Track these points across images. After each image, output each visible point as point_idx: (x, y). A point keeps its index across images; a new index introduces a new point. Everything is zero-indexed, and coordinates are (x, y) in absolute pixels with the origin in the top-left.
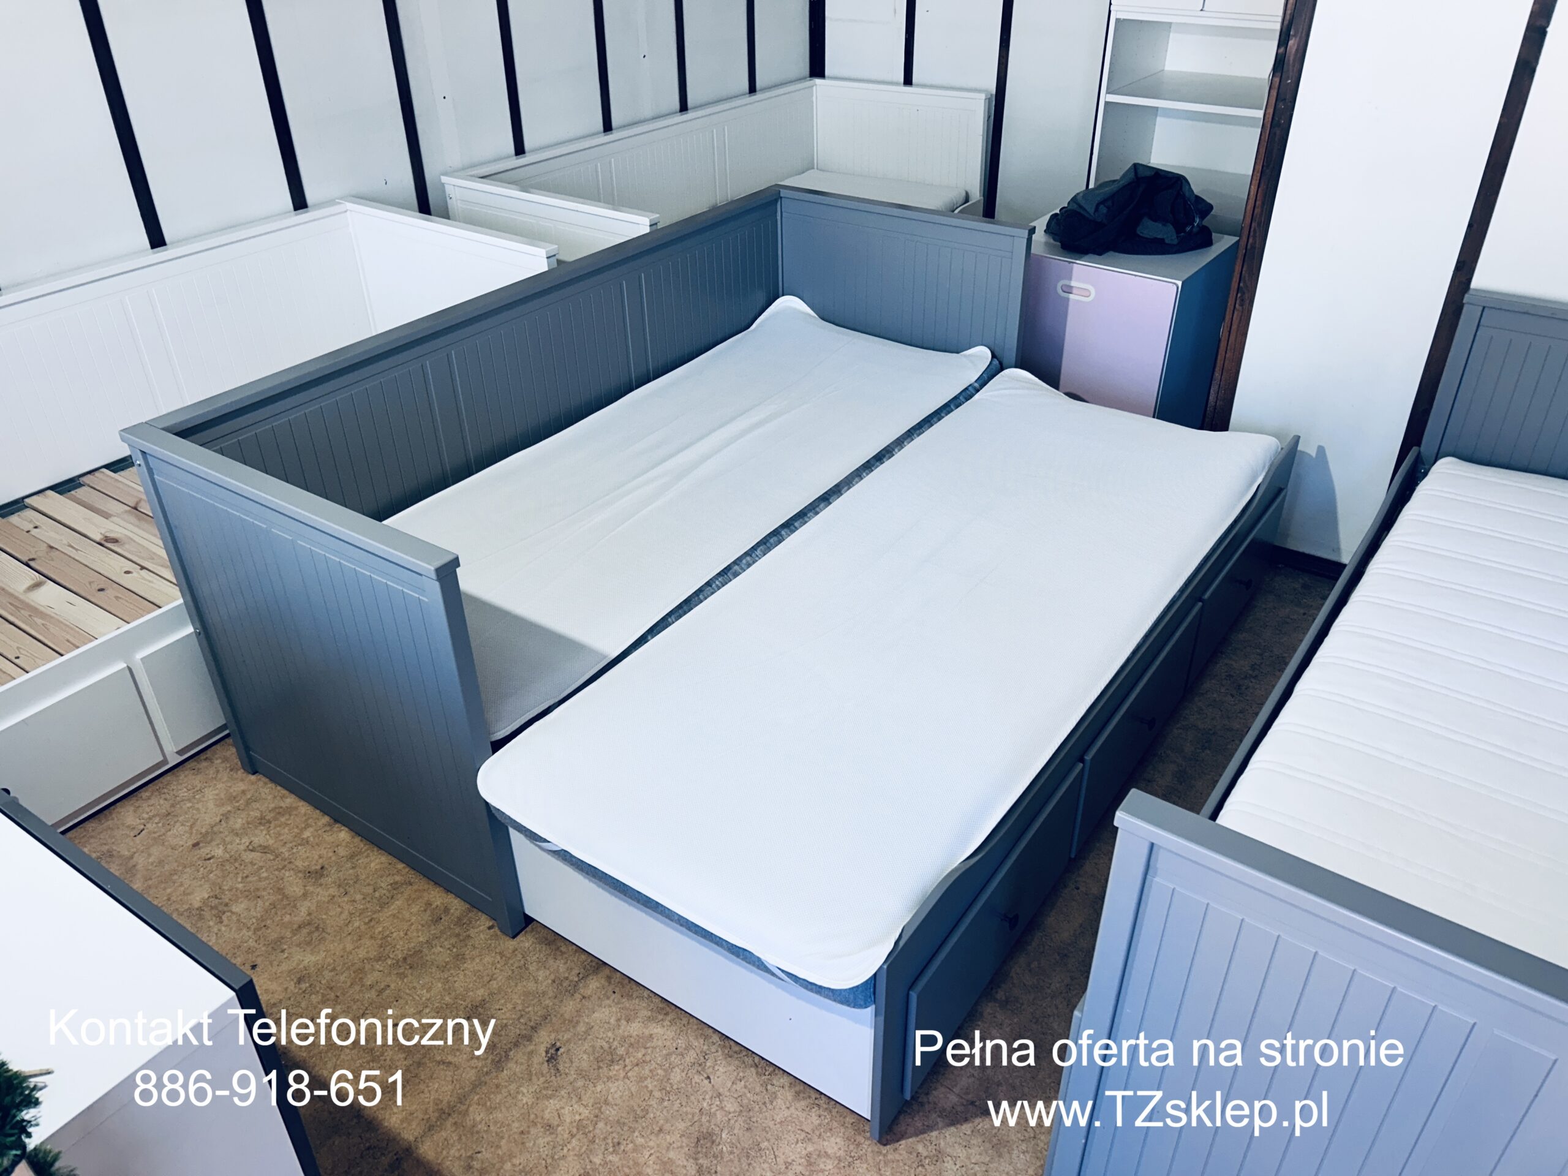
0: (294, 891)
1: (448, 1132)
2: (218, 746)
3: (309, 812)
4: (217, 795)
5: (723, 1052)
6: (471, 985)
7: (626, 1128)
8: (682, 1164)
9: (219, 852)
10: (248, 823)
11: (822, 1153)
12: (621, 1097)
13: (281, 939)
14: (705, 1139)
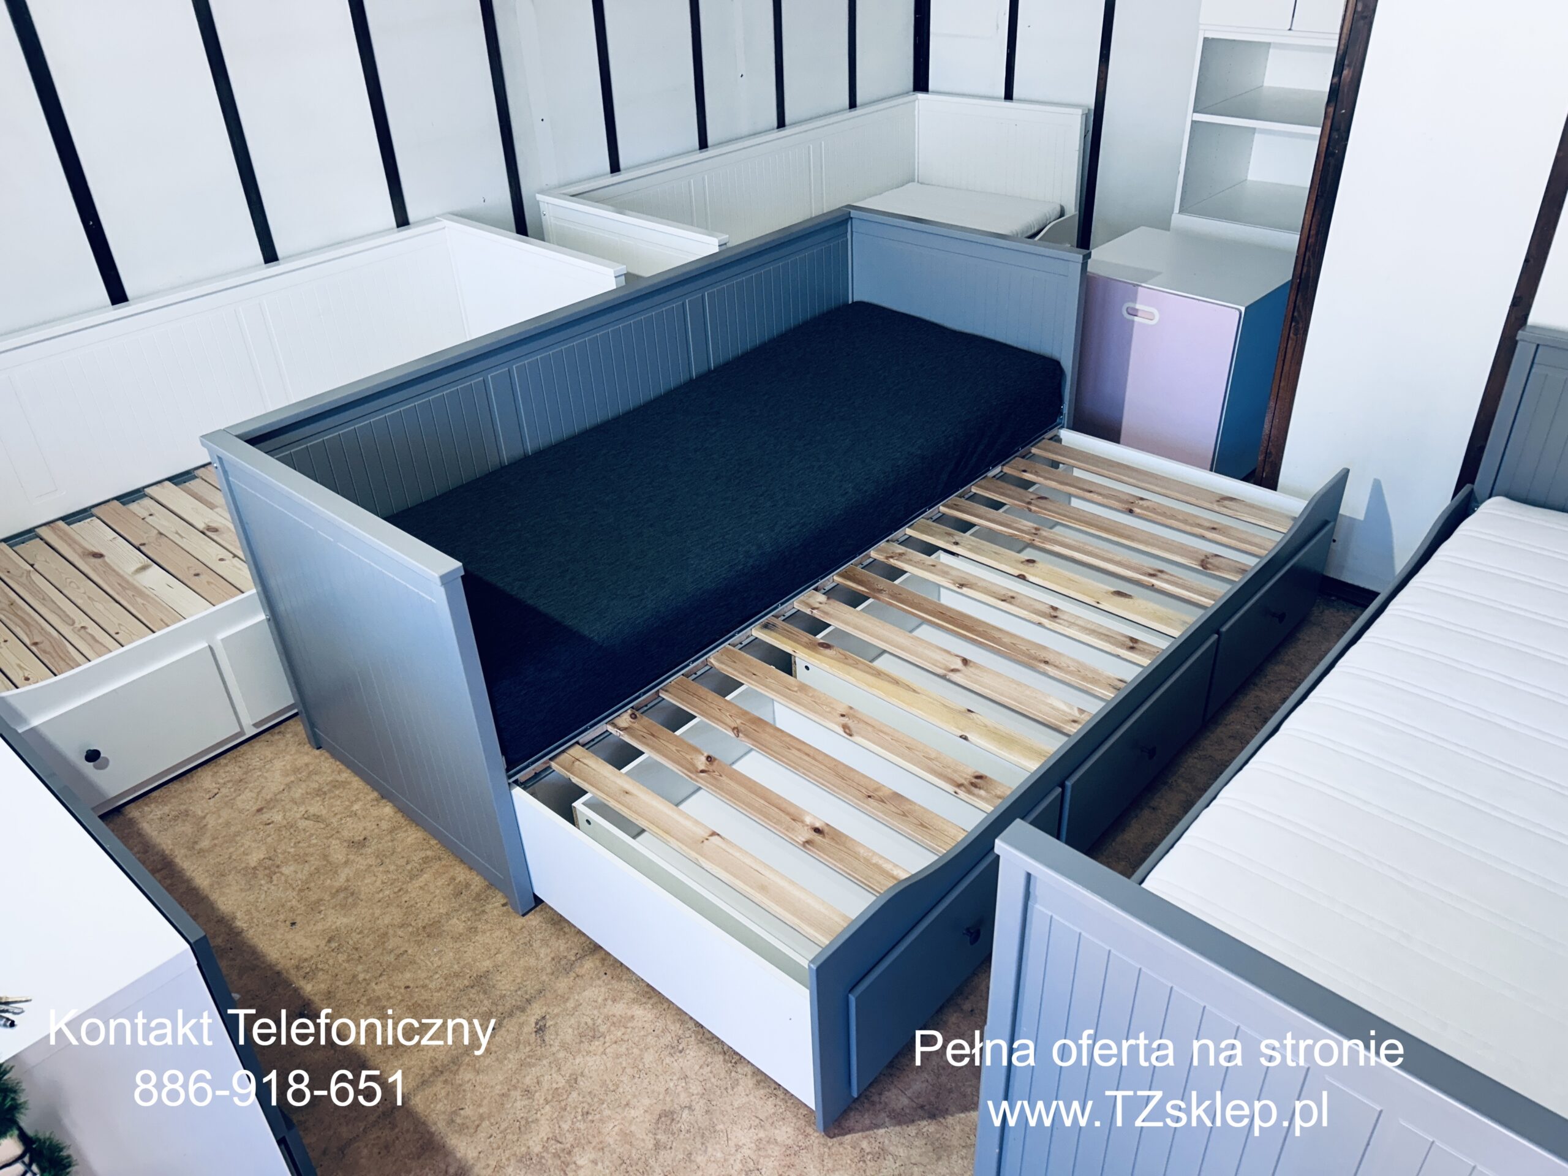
0: (338, 859)
1: (439, 1088)
2: (291, 722)
3: (360, 787)
4: (284, 766)
5: (696, 1037)
6: (479, 956)
7: (596, 1100)
8: (641, 1137)
9: (278, 818)
10: (307, 793)
11: (772, 1140)
12: (596, 1071)
13: (320, 901)
14: (666, 1116)
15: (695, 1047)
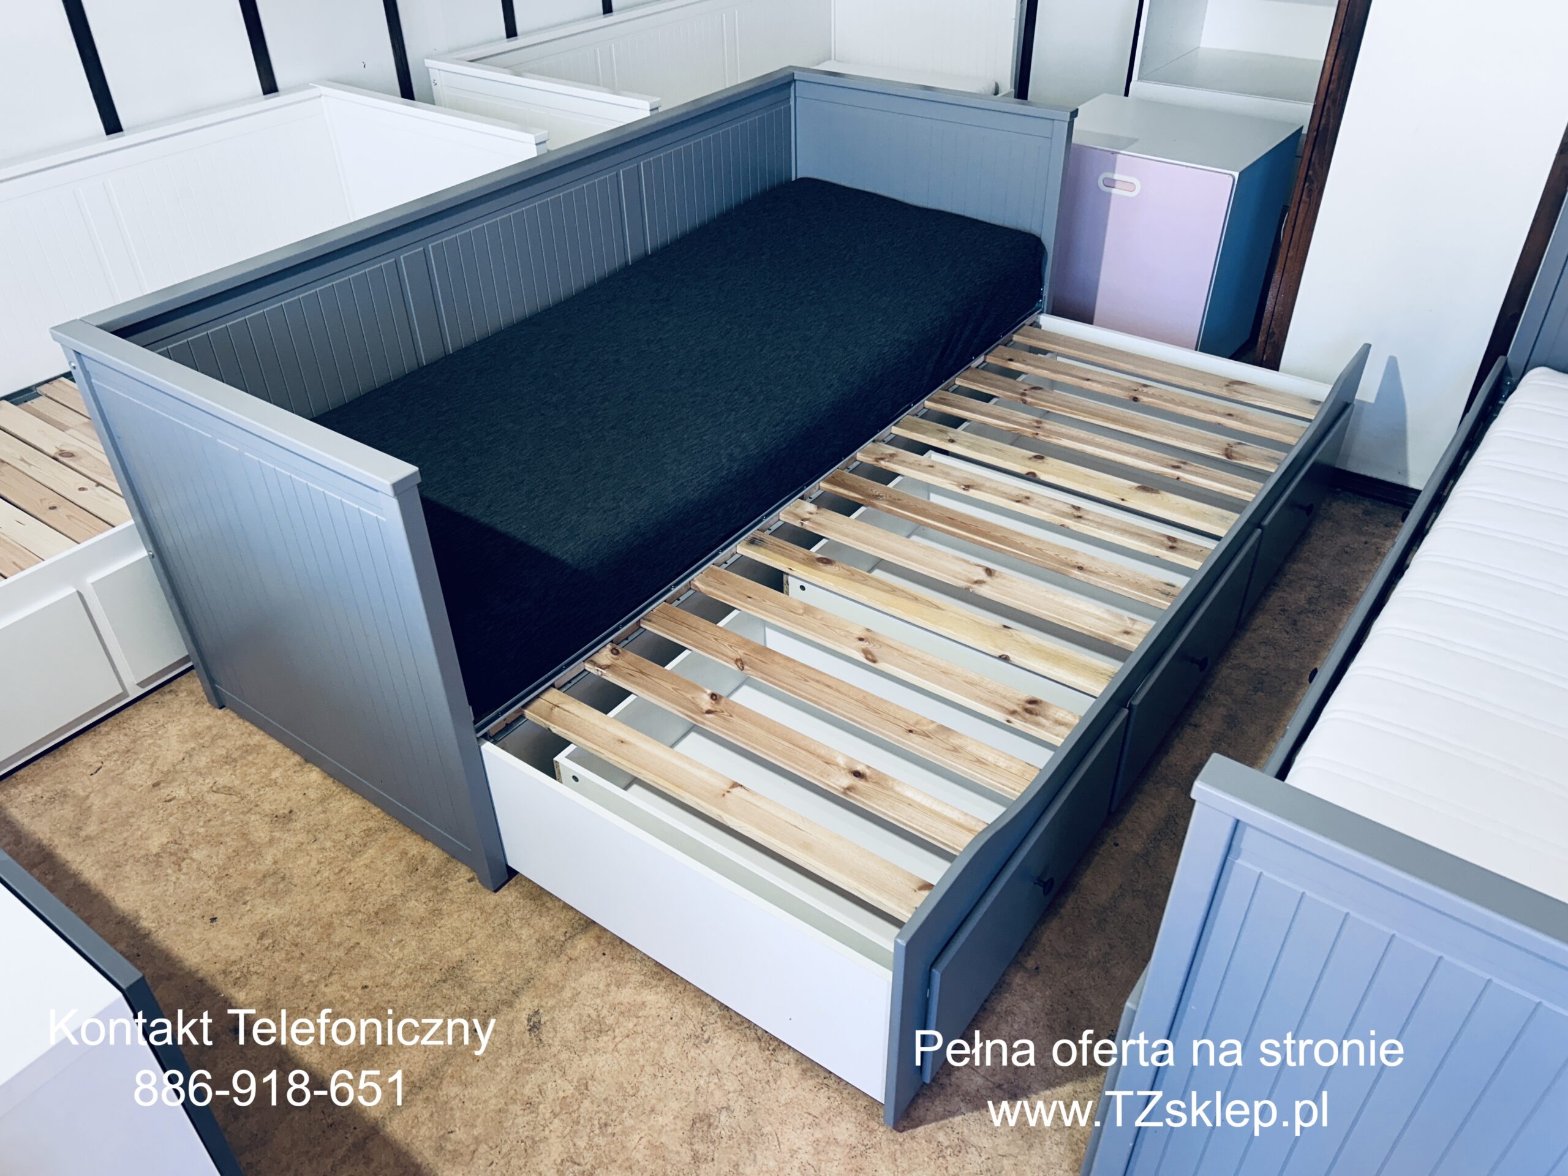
0: (260, 837)
2: (183, 678)
3: (278, 750)
4: (180, 730)
5: (723, 1023)
6: (449, 943)
7: (614, 1108)
8: (675, 1149)
9: (180, 792)
10: (213, 761)
11: (832, 1140)
12: (609, 1072)
13: (243, 890)
14: (701, 1121)
15: (723, 1035)
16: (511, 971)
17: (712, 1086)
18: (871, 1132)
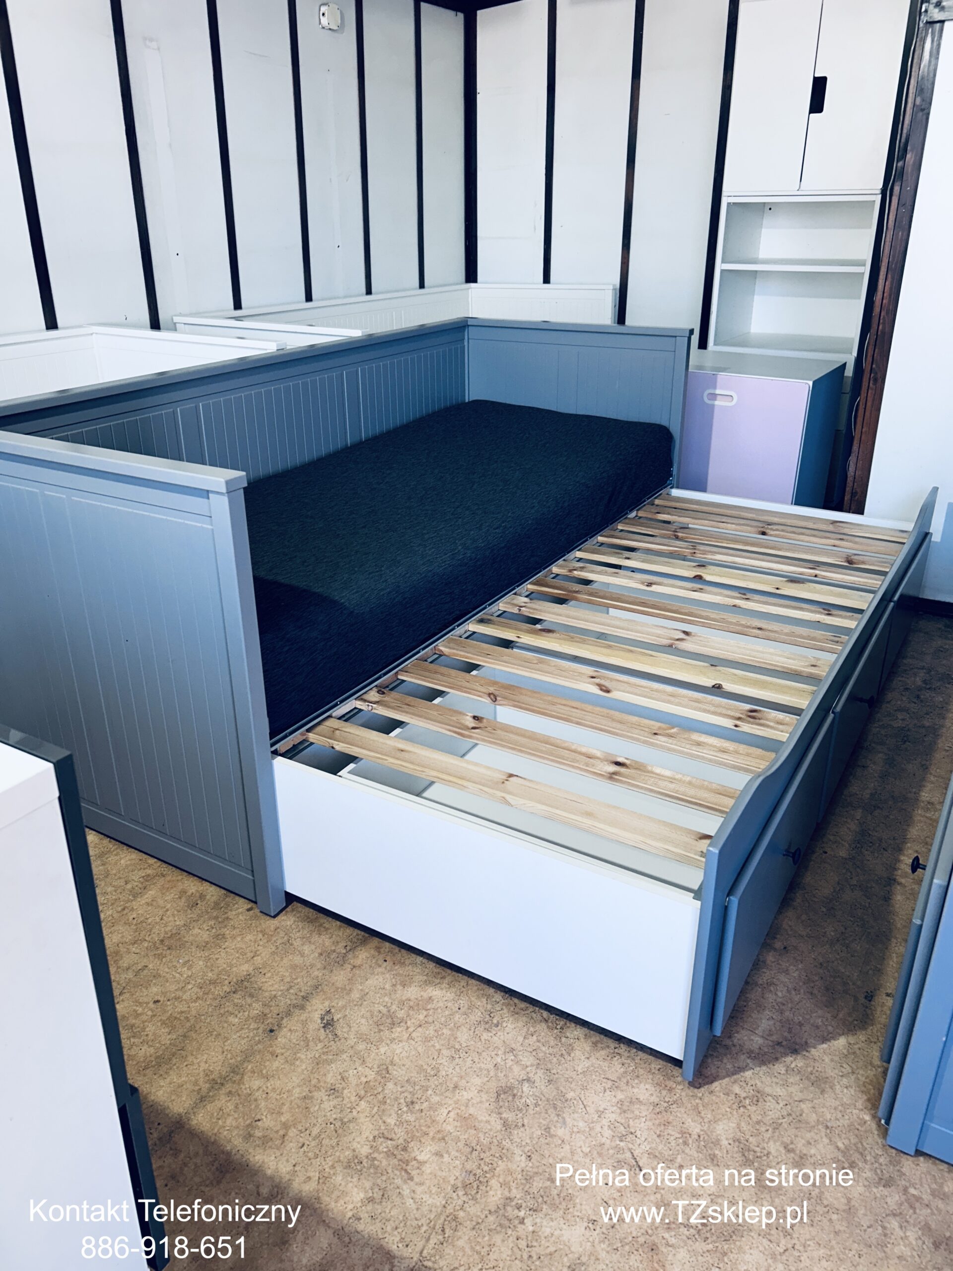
1: (222, 1102)
5: (509, 1009)
6: (235, 961)
8: (484, 1119)
11: (634, 1099)
12: (408, 1057)
14: (505, 1093)
15: (511, 1019)
16: (299, 980)
17: (509, 1063)
18: (671, 1090)
